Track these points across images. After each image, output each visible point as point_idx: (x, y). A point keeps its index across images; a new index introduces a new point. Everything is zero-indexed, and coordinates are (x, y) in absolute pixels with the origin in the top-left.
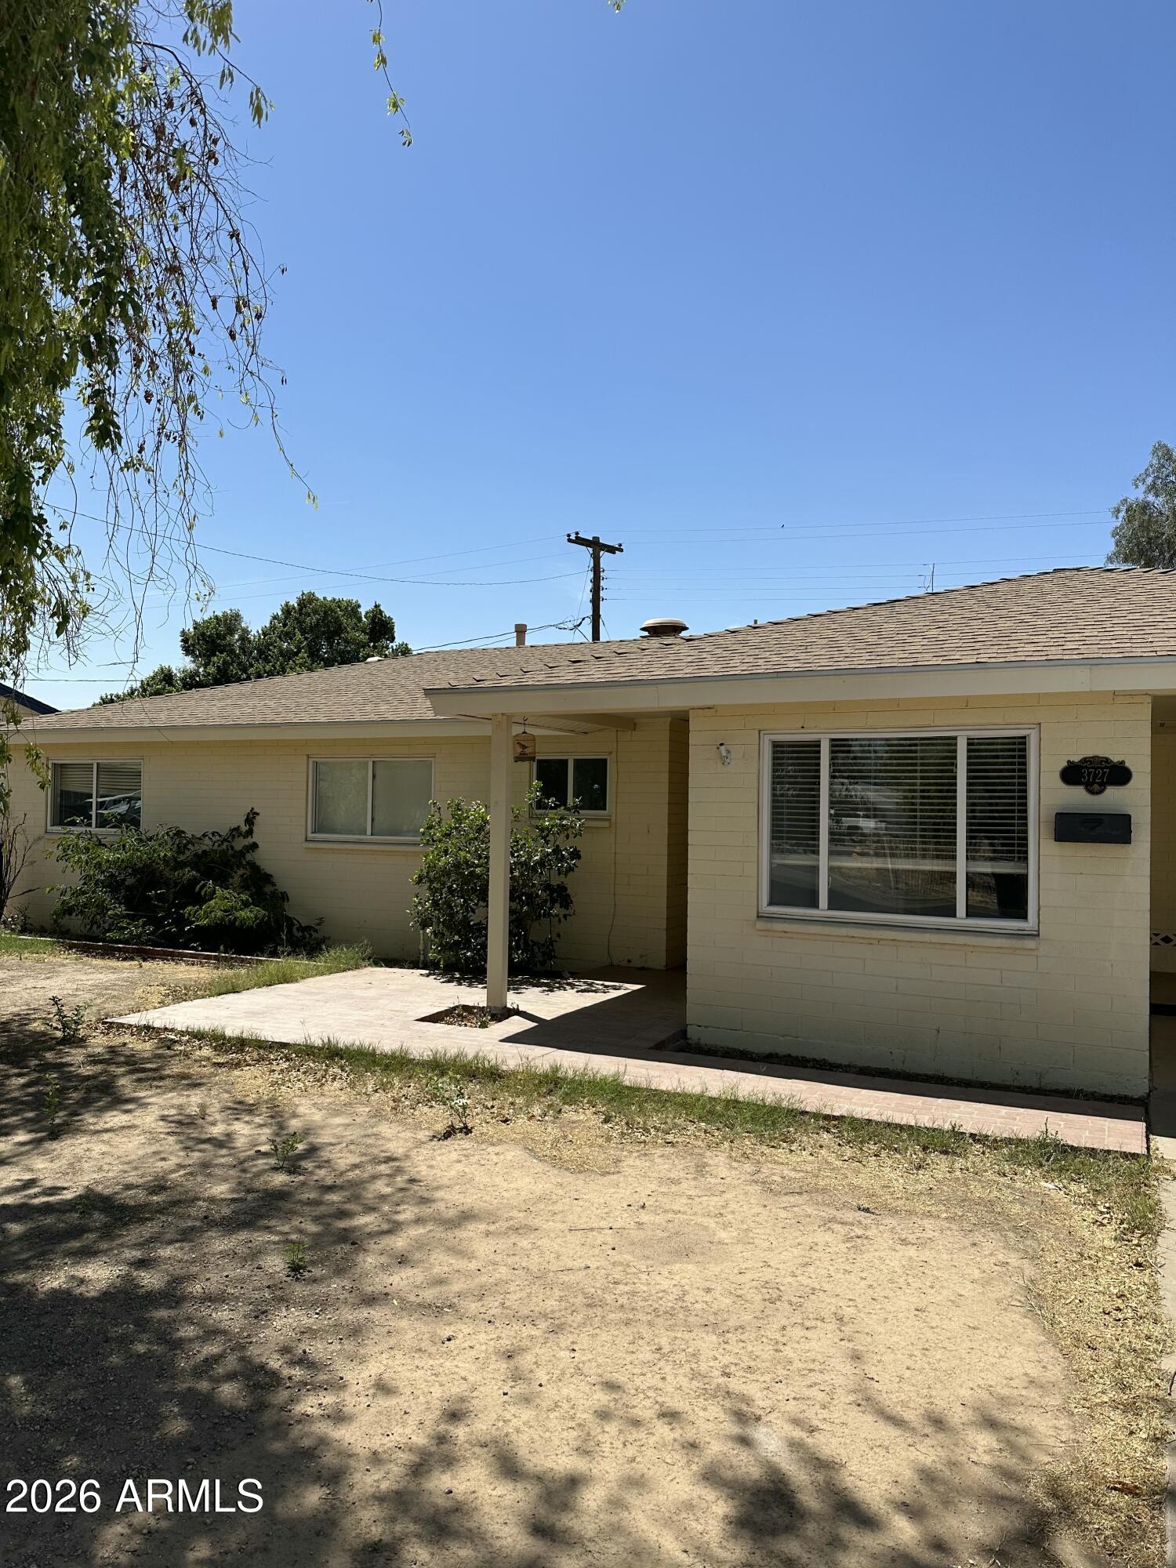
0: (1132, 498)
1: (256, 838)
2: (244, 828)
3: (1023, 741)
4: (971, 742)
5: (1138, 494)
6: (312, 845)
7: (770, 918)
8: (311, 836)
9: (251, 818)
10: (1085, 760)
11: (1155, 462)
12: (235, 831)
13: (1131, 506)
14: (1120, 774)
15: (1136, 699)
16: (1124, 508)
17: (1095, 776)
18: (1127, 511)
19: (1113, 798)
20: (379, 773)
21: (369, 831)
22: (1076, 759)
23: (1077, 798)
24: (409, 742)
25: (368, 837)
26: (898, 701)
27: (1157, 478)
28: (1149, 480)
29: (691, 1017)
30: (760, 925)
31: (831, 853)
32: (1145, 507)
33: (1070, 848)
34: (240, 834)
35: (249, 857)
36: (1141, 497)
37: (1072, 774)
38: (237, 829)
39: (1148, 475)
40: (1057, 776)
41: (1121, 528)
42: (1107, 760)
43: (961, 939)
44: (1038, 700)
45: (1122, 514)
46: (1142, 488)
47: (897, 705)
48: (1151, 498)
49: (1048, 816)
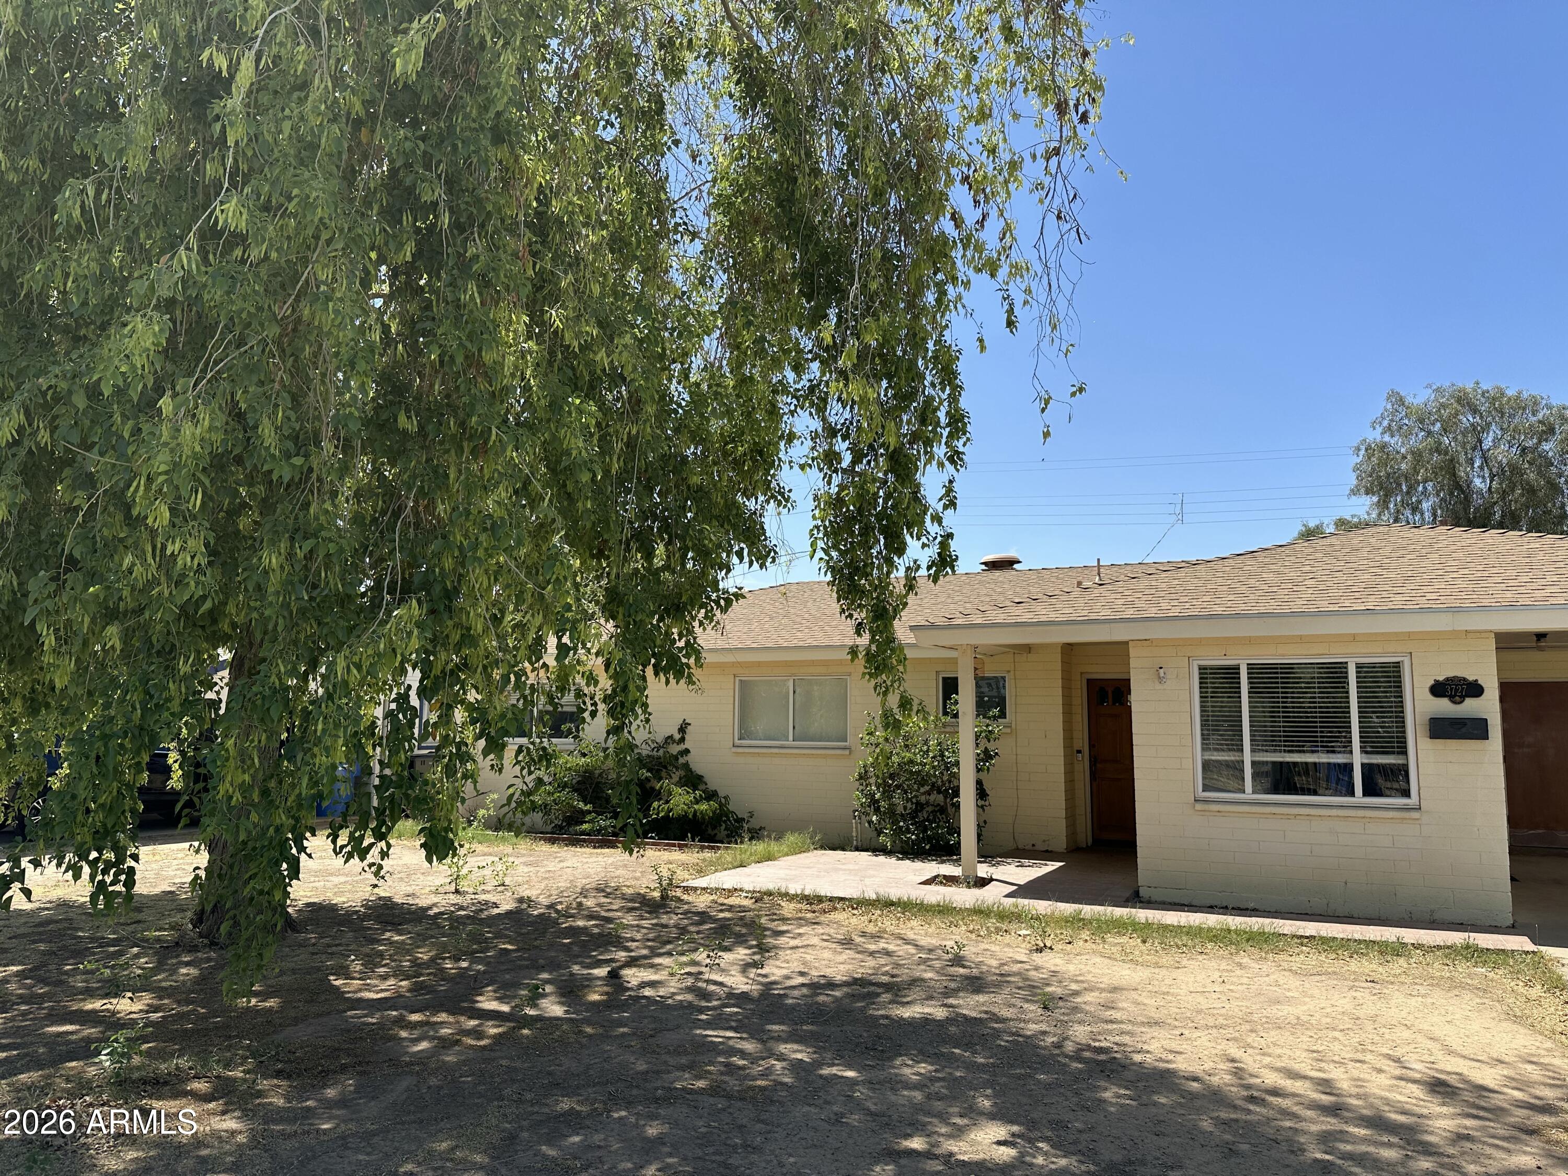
0: (1370, 439)
1: (687, 745)
2: (677, 736)
3: (1397, 665)
4: (1359, 666)
5: (1375, 436)
6: (740, 750)
7: (1206, 801)
8: (737, 742)
9: (683, 729)
10: (1447, 679)
11: (1389, 406)
12: (669, 739)
13: (1369, 445)
14: (1475, 690)
15: (1483, 635)
16: (1363, 448)
17: (1456, 690)
18: (1366, 450)
19: (1470, 707)
20: (798, 691)
21: (791, 738)
22: (1441, 678)
23: (1444, 707)
24: (826, 663)
25: (790, 743)
26: (1301, 637)
27: (1392, 420)
28: (1385, 423)
29: (1141, 881)
30: (1199, 806)
31: (1253, 751)
32: (1383, 447)
33: (1441, 744)
34: (674, 741)
35: (682, 760)
36: (1379, 438)
37: (1438, 689)
38: (671, 737)
39: (1383, 419)
40: (1427, 690)
41: (1361, 464)
42: (1464, 679)
43: (1361, 813)
44: (1409, 636)
45: (1362, 452)
46: (1379, 430)
47: (1301, 640)
48: (1387, 438)
49: (1423, 719)
